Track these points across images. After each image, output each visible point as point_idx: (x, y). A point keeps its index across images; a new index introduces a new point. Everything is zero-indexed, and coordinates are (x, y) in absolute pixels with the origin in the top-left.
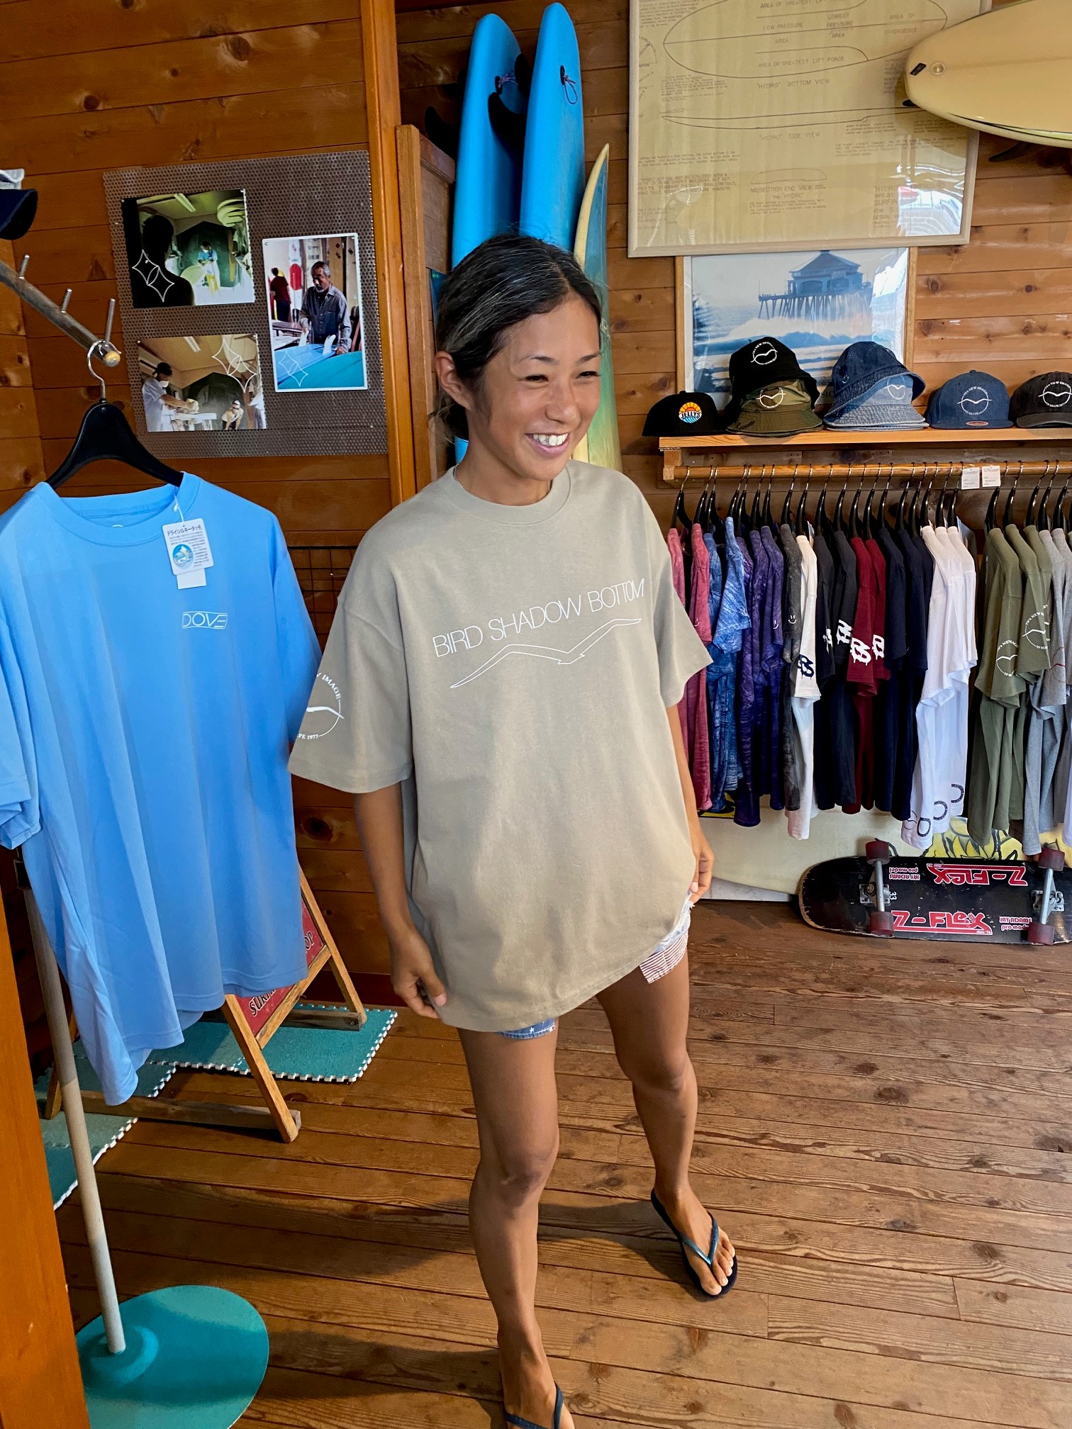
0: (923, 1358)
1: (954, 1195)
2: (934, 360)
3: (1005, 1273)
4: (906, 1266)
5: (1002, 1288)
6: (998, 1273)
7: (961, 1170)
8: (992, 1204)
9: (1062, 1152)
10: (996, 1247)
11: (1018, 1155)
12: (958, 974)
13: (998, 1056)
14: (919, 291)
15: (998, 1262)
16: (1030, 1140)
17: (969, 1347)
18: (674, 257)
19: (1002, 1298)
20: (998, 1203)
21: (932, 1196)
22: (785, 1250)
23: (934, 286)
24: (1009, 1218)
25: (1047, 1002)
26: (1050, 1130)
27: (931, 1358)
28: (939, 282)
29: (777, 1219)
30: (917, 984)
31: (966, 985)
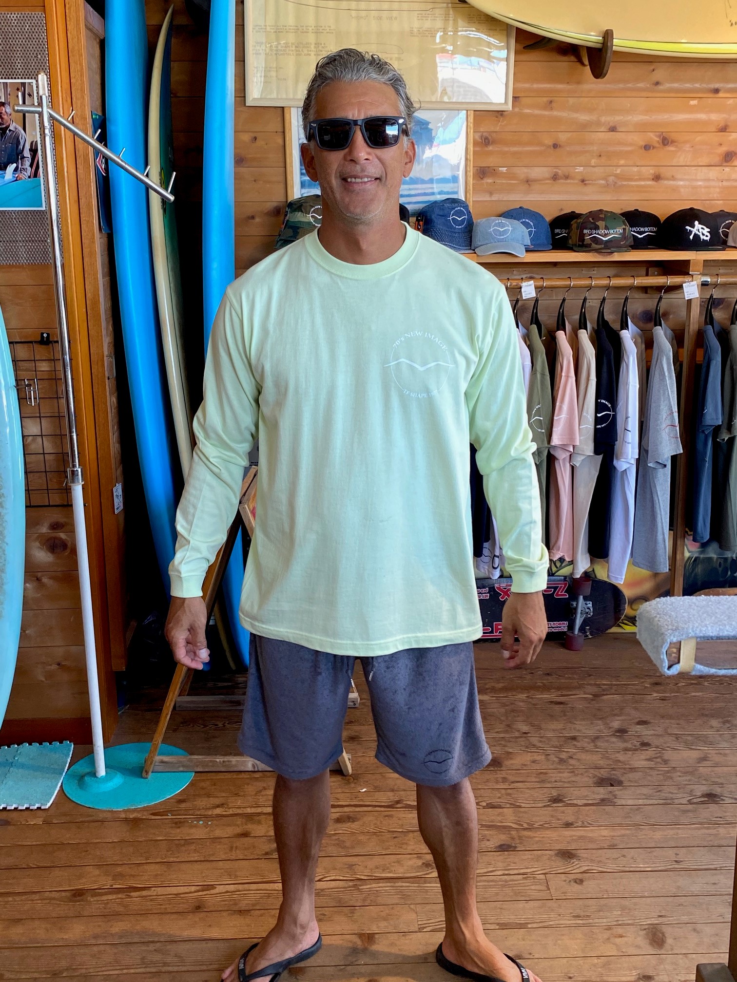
0: (530, 926)
1: (541, 823)
2: (488, 199)
3: (580, 867)
4: (511, 872)
5: (580, 876)
6: (575, 867)
7: (545, 806)
8: (568, 825)
9: (613, 786)
10: (573, 852)
11: (584, 792)
12: (529, 677)
13: (564, 729)
14: (475, 144)
15: (575, 860)
16: (590, 781)
17: (560, 915)
18: (283, 107)
19: (580, 882)
20: (572, 824)
21: (525, 826)
22: (424, 875)
23: (486, 141)
24: (580, 832)
25: (595, 690)
26: (604, 773)
27: (535, 925)
28: (490, 138)
29: (415, 856)
30: (501, 685)
31: (536, 683)
